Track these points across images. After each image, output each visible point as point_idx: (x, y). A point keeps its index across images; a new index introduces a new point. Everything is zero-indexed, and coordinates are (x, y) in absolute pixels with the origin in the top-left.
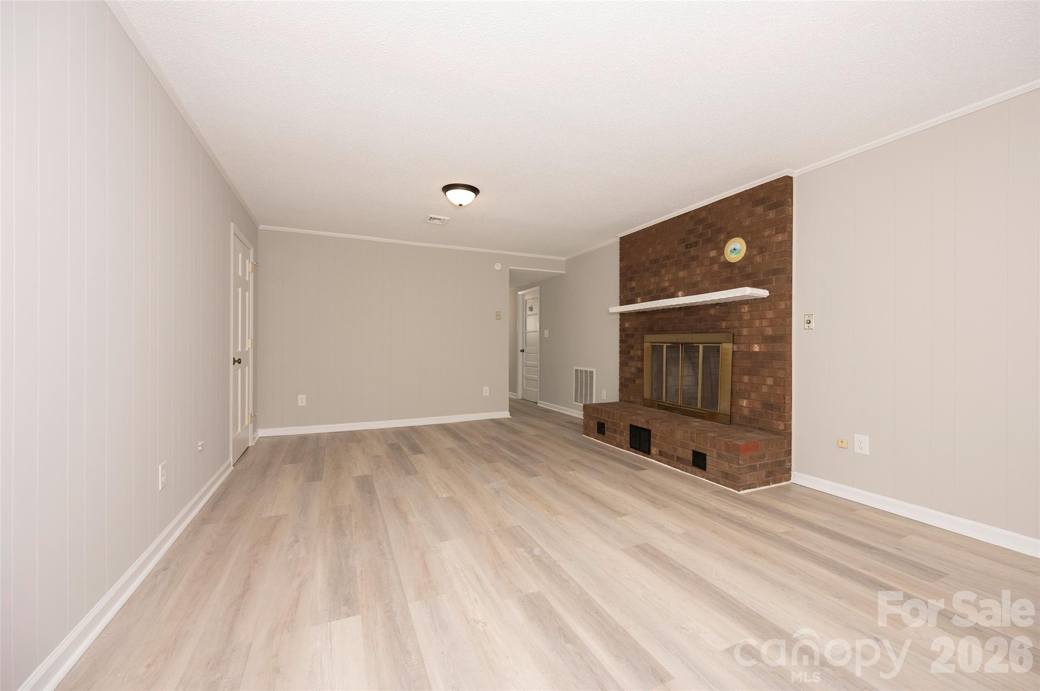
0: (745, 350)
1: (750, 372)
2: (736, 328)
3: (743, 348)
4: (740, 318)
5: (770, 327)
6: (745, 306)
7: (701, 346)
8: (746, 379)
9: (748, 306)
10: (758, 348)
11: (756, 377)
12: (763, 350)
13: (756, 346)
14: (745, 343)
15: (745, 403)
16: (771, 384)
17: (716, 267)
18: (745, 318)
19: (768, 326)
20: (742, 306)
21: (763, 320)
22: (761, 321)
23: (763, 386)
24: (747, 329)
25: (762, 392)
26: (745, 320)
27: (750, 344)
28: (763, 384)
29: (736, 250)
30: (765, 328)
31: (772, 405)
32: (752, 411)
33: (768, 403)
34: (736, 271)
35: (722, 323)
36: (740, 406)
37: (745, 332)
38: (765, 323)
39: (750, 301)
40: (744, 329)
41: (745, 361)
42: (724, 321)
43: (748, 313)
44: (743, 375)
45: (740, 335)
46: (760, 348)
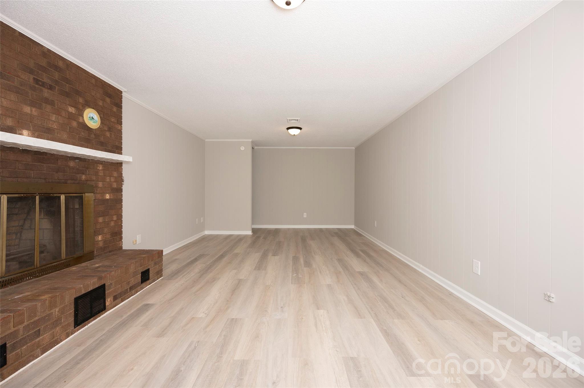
0: (100, 198)
1: (104, 214)
2: (94, 181)
3: (99, 196)
4: (96, 173)
5: (115, 182)
6: (100, 165)
7: (63, 197)
8: (101, 220)
9: (102, 165)
10: (108, 196)
11: (107, 217)
12: (112, 198)
13: (107, 195)
14: (100, 193)
15: (100, 238)
16: (116, 219)
17: (75, 124)
18: (100, 174)
19: (114, 182)
20: (98, 165)
21: (111, 178)
22: (110, 177)
23: (111, 222)
24: (101, 182)
25: (111, 226)
26: (100, 176)
27: (104, 193)
28: (111, 221)
29: (93, 119)
30: (112, 183)
31: (116, 233)
32: (105, 241)
33: (114, 232)
34: (93, 136)
35: (82, 176)
36: (97, 241)
37: (100, 184)
38: (113, 180)
39: (103, 162)
40: (100, 182)
41: (100, 206)
42: (83, 174)
43: (102, 171)
44: (99, 217)
45: (97, 187)
46: (110, 196)
